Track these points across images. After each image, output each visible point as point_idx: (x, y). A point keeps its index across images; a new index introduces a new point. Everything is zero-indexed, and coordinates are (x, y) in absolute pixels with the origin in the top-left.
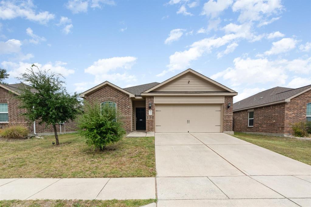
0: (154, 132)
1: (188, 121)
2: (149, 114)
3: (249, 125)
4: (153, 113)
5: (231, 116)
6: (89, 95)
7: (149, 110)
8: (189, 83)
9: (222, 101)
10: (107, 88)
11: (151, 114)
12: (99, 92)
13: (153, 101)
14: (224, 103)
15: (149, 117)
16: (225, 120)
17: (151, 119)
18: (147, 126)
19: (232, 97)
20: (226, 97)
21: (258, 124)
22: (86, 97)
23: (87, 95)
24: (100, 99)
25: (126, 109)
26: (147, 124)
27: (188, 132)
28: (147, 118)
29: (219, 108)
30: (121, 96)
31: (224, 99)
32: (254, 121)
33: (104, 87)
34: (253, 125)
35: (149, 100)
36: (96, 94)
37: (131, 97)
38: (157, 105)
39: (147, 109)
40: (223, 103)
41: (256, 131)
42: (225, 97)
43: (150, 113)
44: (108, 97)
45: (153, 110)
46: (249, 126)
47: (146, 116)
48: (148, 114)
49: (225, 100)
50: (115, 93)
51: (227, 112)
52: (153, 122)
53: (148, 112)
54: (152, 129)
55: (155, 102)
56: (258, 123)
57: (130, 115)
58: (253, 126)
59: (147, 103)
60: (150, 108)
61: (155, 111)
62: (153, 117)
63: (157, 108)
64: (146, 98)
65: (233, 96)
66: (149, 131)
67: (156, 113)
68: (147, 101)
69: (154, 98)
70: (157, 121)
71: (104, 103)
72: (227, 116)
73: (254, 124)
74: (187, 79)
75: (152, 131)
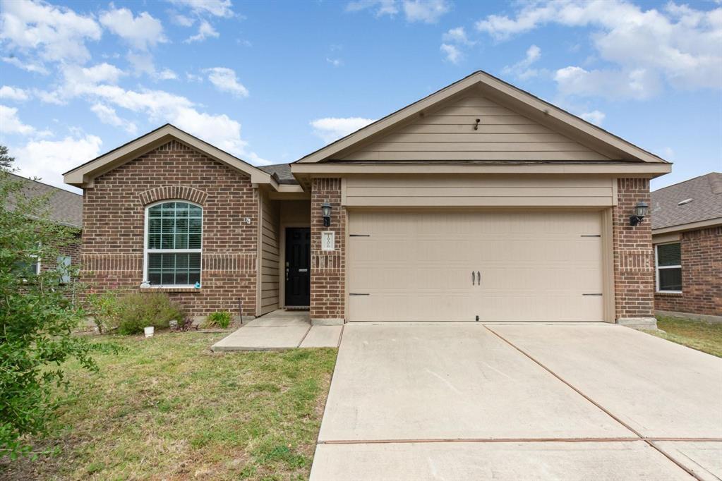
0: (340, 321)
1: (476, 277)
2: (324, 248)
3: (661, 289)
4: (340, 243)
5: (647, 256)
6: (102, 177)
7: (323, 232)
8: (476, 129)
9: (607, 195)
10: (172, 153)
11: (332, 249)
12: (140, 167)
13: (340, 197)
14: (616, 203)
15: (322, 261)
16: (622, 274)
17: (330, 267)
18: (313, 295)
19: (643, 180)
20: (622, 180)
21: (704, 287)
22: (92, 185)
23: (96, 179)
24: (142, 193)
25: (238, 231)
26: (313, 287)
27: (477, 319)
28: (313, 262)
29: (591, 226)
30: (221, 179)
31: (615, 187)
32: (684, 274)
33: (162, 148)
34: (680, 289)
35: (324, 192)
36: (127, 174)
37: (259, 184)
38: (354, 211)
39: (314, 230)
40: (613, 207)
41: (700, 310)
42: (619, 180)
43: (326, 242)
44: (174, 185)
45: (340, 232)
46: (658, 291)
47: (312, 256)
48: (319, 246)
49: (619, 192)
50: (202, 170)
51: (630, 239)
52: (337, 278)
53: (320, 238)
54: (335, 309)
55: (345, 202)
56: (707, 283)
57: (253, 253)
58: (681, 292)
59: (314, 205)
60: (326, 223)
61: (347, 235)
62: (338, 259)
63: (354, 226)
64: (313, 185)
65: (649, 180)
66: (321, 314)
67: (350, 242)
68: (315, 197)
69: (344, 187)
70: (354, 278)
71: (159, 207)
72: (630, 255)
73: (684, 284)
74: (469, 112)
75: (335, 317)
